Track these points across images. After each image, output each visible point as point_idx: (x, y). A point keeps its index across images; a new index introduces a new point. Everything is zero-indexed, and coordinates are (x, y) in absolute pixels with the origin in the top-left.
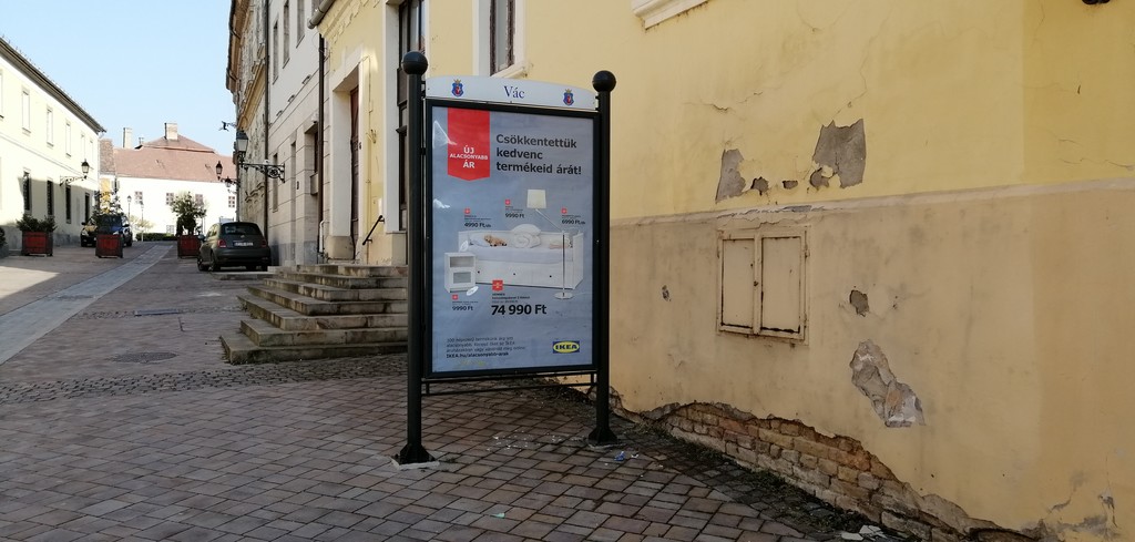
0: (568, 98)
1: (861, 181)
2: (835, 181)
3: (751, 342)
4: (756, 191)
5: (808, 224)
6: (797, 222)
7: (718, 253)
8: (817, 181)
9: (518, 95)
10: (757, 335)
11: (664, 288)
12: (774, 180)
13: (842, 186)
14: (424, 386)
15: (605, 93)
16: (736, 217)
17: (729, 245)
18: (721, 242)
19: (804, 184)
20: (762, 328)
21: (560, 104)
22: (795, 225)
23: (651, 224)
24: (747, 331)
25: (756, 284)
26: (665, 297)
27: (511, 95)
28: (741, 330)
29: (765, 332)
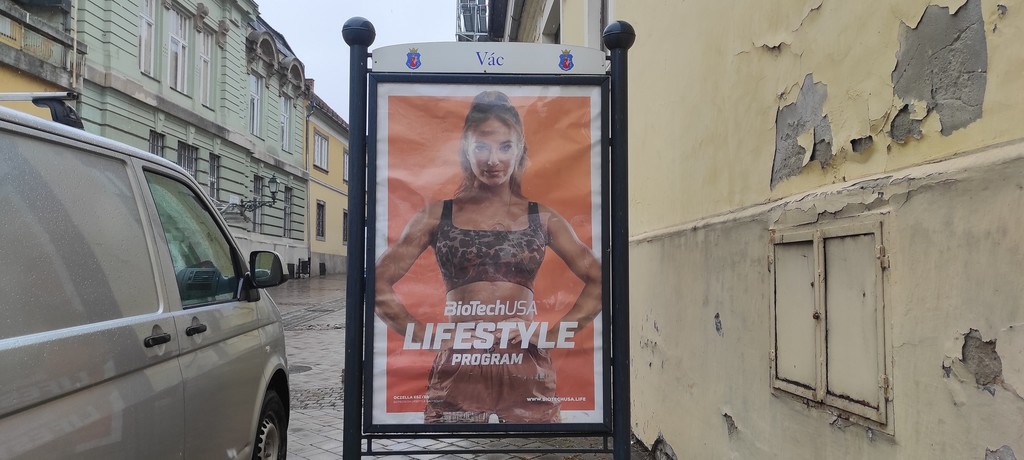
0: (566, 60)
1: (979, 115)
2: (934, 124)
3: (814, 412)
4: (816, 162)
5: (884, 211)
6: (869, 207)
7: (769, 264)
8: (902, 129)
9: (495, 62)
10: (822, 403)
11: (717, 316)
12: (840, 141)
13: (945, 131)
14: (364, 442)
15: (618, 51)
16: (789, 207)
17: (780, 251)
18: (772, 247)
19: (882, 141)
20: (828, 392)
21: (554, 68)
22: (866, 213)
23: (704, 227)
24: (808, 394)
25: (816, 317)
26: (718, 329)
27: (486, 62)
28: (800, 391)
29: (830, 400)
